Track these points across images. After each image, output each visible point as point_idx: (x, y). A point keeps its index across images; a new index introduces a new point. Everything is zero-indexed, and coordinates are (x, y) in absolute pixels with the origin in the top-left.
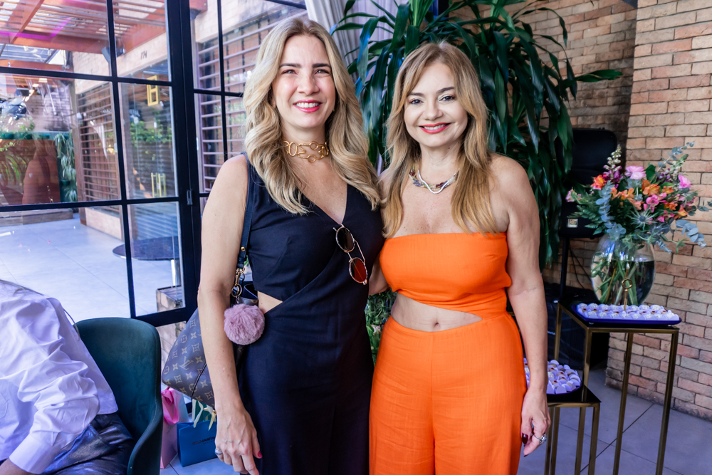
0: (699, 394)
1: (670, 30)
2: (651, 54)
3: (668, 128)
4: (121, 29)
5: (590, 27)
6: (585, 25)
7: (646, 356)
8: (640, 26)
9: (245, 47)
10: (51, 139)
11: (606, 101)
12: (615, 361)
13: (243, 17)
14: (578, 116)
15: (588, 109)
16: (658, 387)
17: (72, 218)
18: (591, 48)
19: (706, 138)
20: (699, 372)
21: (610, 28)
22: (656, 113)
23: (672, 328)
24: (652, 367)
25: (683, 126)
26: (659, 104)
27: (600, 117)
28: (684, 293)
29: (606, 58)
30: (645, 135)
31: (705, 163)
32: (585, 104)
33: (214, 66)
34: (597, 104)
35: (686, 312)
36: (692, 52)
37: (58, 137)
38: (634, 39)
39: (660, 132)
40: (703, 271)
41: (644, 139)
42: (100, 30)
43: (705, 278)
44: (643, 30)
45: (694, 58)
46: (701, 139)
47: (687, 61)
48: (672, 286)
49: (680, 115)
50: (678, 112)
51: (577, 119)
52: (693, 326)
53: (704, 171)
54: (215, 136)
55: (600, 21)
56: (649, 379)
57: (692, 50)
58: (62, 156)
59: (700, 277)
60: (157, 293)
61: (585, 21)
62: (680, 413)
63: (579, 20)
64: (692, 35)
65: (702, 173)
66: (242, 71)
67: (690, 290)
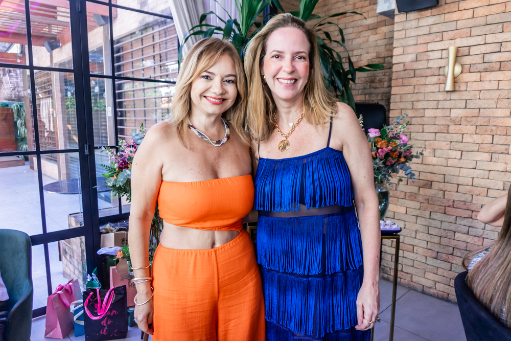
0: (438, 282)
1: (414, 38)
2: (403, 54)
3: (414, 103)
4: (59, 29)
5: (372, 34)
6: (369, 33)
7: (405, 257)
8: (396, 35)
9: (144, 43)
10: (9, 107)
11: (384, 85)
12: (386, 261)
13: (141, 23)
14: (366, 94)
15: (372, 89)
16: (413, 278)
17: (24, 164)
18: (373, 48)
19: (438, 110)
20: (438, 268)
21: (385, 35)
22: (407, 93)
23: (396, 235)
24: (409, 265)
25: (423, 102)
26: (409, 87)
27: (380, 95)
28: (427, 213)
29: (383, 55)
30: (401, 108)
31: (437, 126)
32: (370, 86)
33: (123, 57)
34: (378, 86)
35: (429, 227)
36: (428, 53)
37: (14, 105)
38: (392, 44)
39: (409, 106)
40: (438, 199)
41: (400, 110)
42: (44, 29)
43: (439, 203)
44: (398, 37)
45: (429, 56)
46: (435, 110)
47: (425, 58)
48: (419, 209)
49: (422, 94)
50: (420, 93)
51: (366, 96)
52: (433, 236)
53: (437, 131)
54: (124, 107)
55: (379, 30)
56: (407, 273)
57: (428, 51)
58: (18, 119)
59: (436, 203)
60: (68, 217)
61: (369, 30)
62: (427, 296)
63: (366, 29)
64: (428, 42)
65: (436, 133)
66: (141, 60)
67: (431, 212)
